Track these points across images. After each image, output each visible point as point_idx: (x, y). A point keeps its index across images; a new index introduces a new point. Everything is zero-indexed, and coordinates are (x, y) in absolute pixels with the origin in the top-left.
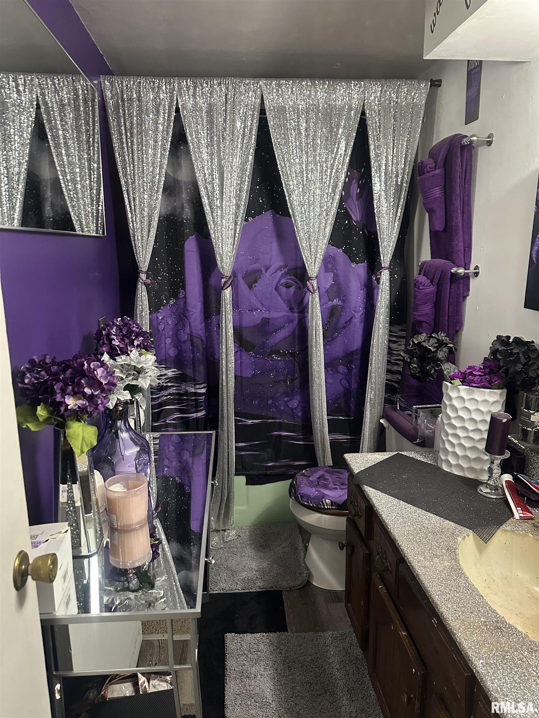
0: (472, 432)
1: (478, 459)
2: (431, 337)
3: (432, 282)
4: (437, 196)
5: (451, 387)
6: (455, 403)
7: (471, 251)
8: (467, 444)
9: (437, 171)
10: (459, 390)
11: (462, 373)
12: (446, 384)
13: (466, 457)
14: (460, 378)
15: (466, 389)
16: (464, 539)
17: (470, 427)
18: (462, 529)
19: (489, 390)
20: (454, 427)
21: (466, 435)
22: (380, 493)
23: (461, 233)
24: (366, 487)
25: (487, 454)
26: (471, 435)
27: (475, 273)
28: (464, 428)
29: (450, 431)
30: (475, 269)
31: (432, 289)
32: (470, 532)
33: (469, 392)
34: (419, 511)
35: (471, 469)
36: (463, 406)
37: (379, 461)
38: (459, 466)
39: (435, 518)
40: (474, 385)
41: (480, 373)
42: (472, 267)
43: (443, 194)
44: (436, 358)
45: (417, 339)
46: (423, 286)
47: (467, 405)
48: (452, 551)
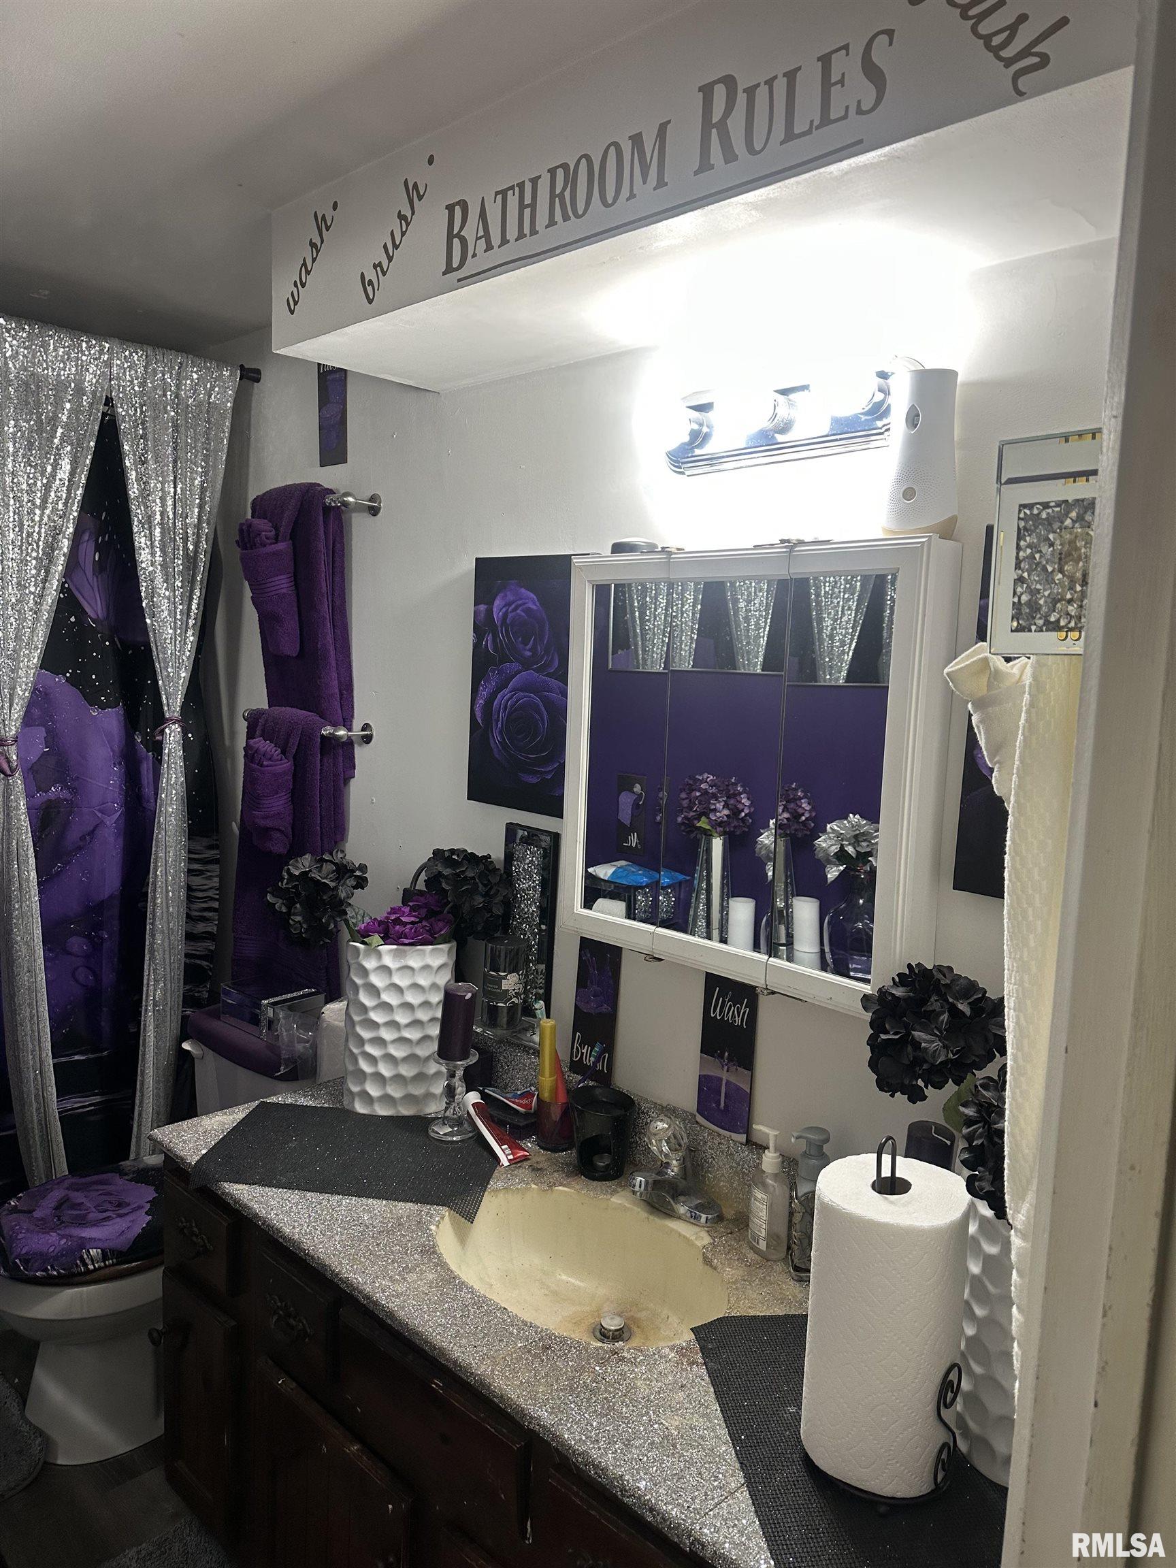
0: (408, 1029)
1: (420, 1077)
2: (322, 861)
3: (283, 752)
4: (283, 591)
5: (365, 951)
6: (375, 980)
7: (352, 697)
8: (398, 1052)
9: (281, 546)
10: (379, 955)
11: (380, 923)
12: (355, 946)
13: (399, 1078)
14: (379, 933)
15: (391, 950)
16: (438, 1226)
17: (402, 1018)
18: (430, 1209)
19: (430, 947)
20: (374, 1025)
21: (395, 1036)
22: (259, 1189)
23: (334, 663)
24: (226, 1185)
25: (442, 1061)
26: (407, 1034)
27: (363, 737)
28: (393, 1024)
29: (366, 1034)
30: (363, 729)
31: (286, 765)
32: (444, 1211)
33: (396, 955)
34: (346, 1201)
35: (410, 1098)
36: (388, 982)
37: (229, 1127)
38: (387, 1099)
39: (379, 1206)
40: (407, 941)
41: (412, 919)
42: (357, 724)
43: (293, 588)
44: (338, 899)
45: (297, 868)
46: (270, 759)
47: (397, 980)
48: (429, 1251)
